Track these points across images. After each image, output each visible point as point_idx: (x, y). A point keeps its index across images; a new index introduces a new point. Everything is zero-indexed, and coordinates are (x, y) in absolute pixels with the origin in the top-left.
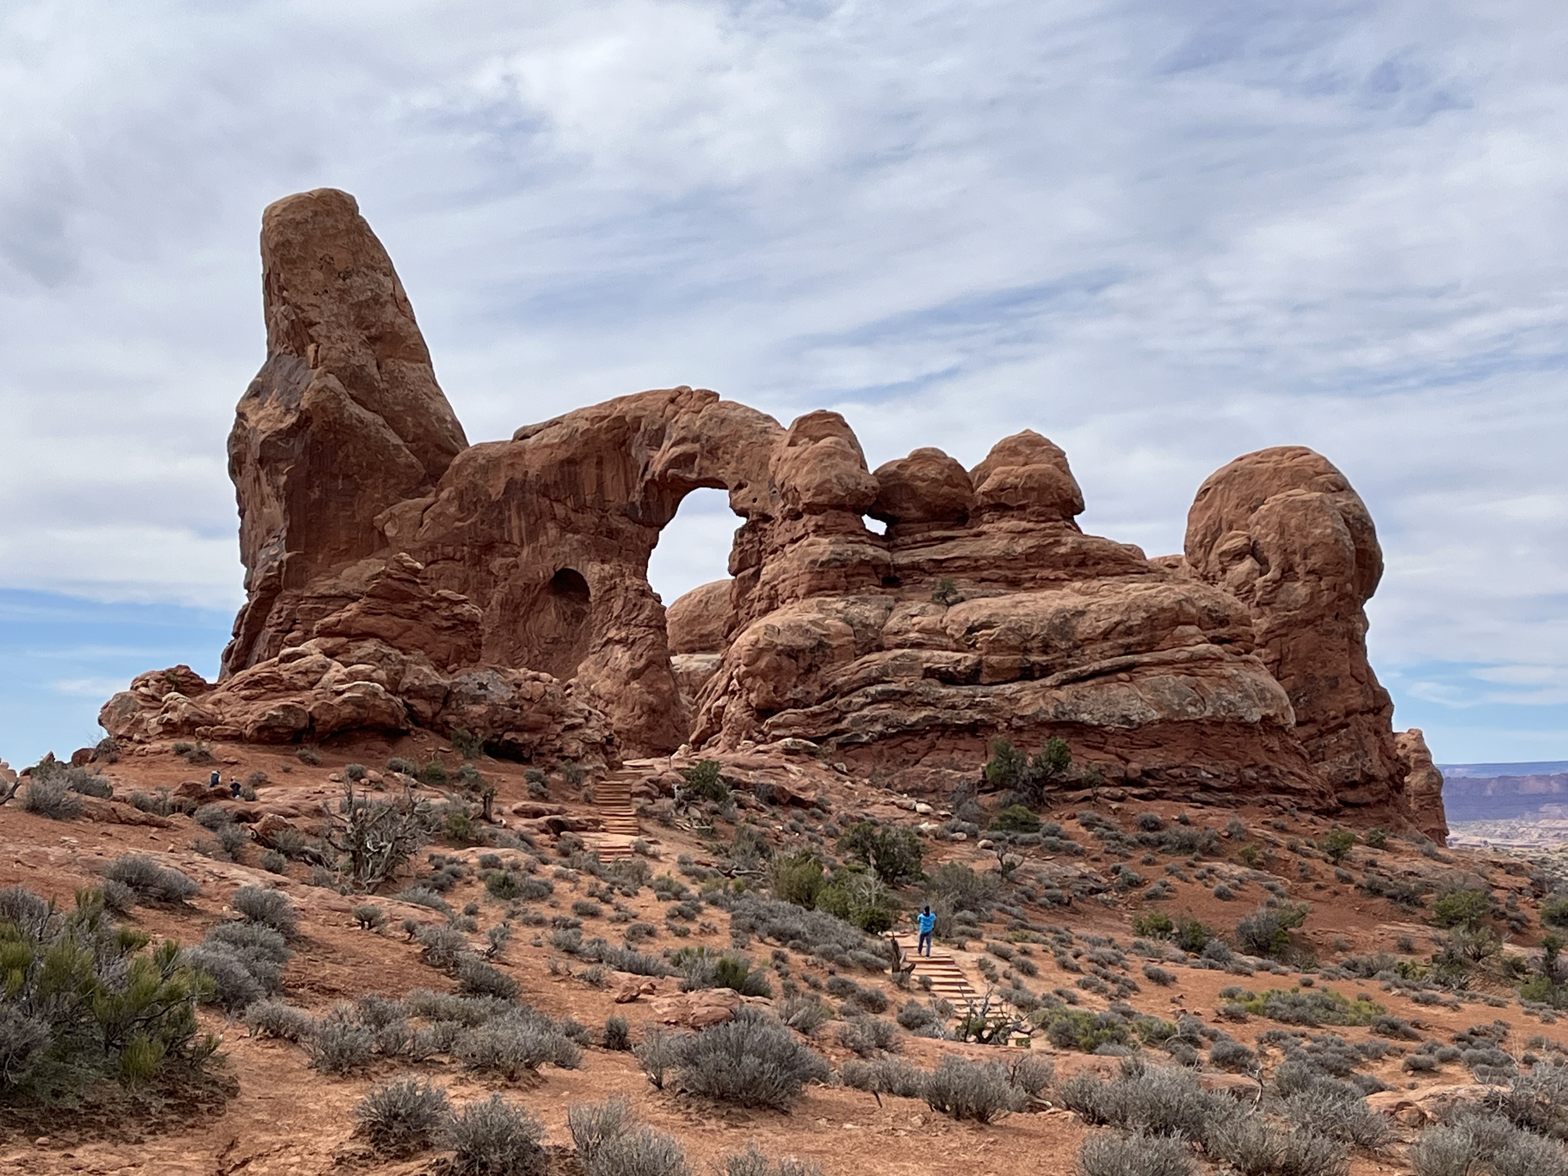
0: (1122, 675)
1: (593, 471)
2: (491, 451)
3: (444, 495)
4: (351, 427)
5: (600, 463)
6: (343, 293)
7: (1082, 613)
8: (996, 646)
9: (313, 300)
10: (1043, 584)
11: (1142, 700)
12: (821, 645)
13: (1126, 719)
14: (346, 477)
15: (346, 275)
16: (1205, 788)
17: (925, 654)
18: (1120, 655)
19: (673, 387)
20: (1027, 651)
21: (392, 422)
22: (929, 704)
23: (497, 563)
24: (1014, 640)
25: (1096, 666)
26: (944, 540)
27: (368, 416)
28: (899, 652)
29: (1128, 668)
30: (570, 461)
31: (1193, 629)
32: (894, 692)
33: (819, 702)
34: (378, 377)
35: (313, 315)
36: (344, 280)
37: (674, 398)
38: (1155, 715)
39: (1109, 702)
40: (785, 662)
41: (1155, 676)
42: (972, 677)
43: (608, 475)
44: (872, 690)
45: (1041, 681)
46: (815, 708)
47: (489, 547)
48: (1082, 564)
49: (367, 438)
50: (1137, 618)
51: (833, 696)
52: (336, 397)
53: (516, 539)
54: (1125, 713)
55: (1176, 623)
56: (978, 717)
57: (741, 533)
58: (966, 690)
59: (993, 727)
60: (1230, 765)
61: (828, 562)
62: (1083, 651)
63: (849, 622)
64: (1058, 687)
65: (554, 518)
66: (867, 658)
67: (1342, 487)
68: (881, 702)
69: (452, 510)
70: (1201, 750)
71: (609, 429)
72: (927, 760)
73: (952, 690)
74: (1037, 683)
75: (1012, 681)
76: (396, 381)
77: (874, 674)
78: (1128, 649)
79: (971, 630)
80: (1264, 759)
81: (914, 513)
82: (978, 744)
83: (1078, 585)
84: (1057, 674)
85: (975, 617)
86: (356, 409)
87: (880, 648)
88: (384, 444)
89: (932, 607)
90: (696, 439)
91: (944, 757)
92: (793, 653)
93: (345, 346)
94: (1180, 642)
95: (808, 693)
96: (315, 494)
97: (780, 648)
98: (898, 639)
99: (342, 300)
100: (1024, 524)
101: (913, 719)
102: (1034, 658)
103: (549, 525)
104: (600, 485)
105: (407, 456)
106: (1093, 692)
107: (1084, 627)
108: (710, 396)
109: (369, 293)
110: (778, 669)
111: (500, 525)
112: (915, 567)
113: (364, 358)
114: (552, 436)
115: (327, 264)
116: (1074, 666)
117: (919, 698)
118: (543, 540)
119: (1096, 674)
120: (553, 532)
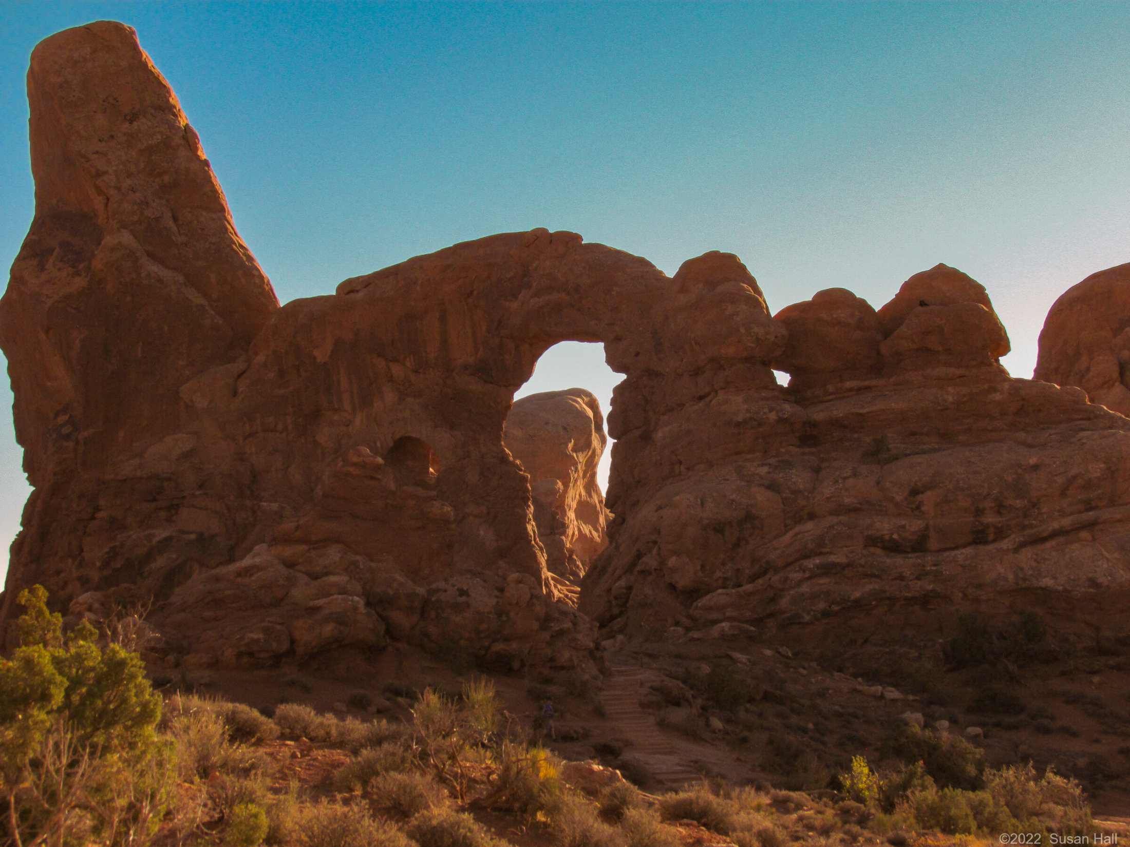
0: (1085, 534)
1: (436, 326)
3: (260, 359)
4: (149, 288)
6: (131, 137)
7: (1036, 469)
8: (944, 508)
9: (99, 147)
10: (981, 436)
11: (1108, 560)
12: (749, 516)
13: (1093, 583)
14: (147, 344)
15: (134, 117)
17: (866, 520)
18: (1080, 512)
20: (979, 512)
21: (194, 279)
22: (873, 576)
23: (325, 433)
24: (964, 501)
25: (1055, 525)
26: (859, 390)
27: (167, 274)
28: (834, 519)
29: (1090, 525)
30: (409, 316)
32: (834, 565)
33: (753, 579)
34: (175, 229)
35: (99, 164)
36: (131, 123)
38: (1126, 577)
39: (1073, 564)
40: (713, 537)
42: (919, 545)
43: (453, 330)
44: (810, 564)
45: (997, 545)
46: (748, 587)
47: (315, 416)
48: (1021, 411)
49: (168, 298)
51: (765, 573)
52: (131, 254)
53: (347, 405)
54: (1090, 575)
56: (930, 587)
57: (622, 387)
58: (914, 559)
59: (947, 598)
61: (745, 422)
62: (1039, 509)
63: (775, 489)
64: (1016, 550)
65: (391, 380)
66: (798, 528)
68: (820, 575)
69: (272, 376)
72: (877, 637)
73: (898, 560)
74: (993, 547)
75: (965, 546)
76: (194, 234)
77: (810, 546)
78: (1088, 505)
79: (915, 492)
84: (1013, 536)
85: (920, 477)
86: (154, 268)
87: (812, 516)
88: (187, 305)
89: (864, 467)
90: (562, 288)
91: (895, 634)
92: (719, 528)
93: (137, 197)
95: (738, 570)
97: (705, 522)
98: (832, 506)
99: (130, 146)
100: (952, 370)
101: (857, 595)
102: (989, 519)
103: (386, 388)
104: (444, 341)
105: (212, 317)
106: (1054, 554)
107: (1038, 484)
108: (571, 239)
109: (159, 137)
110: (705, 545)
111: (328, 391)
112: (834, 423)
113: (159, 209)
114: (386, 289)
115: (111, 106)
116: (1031, 526)
117: (860, 569)
118: (378, 405)
119: (1055, 534)
120: (390, 396)
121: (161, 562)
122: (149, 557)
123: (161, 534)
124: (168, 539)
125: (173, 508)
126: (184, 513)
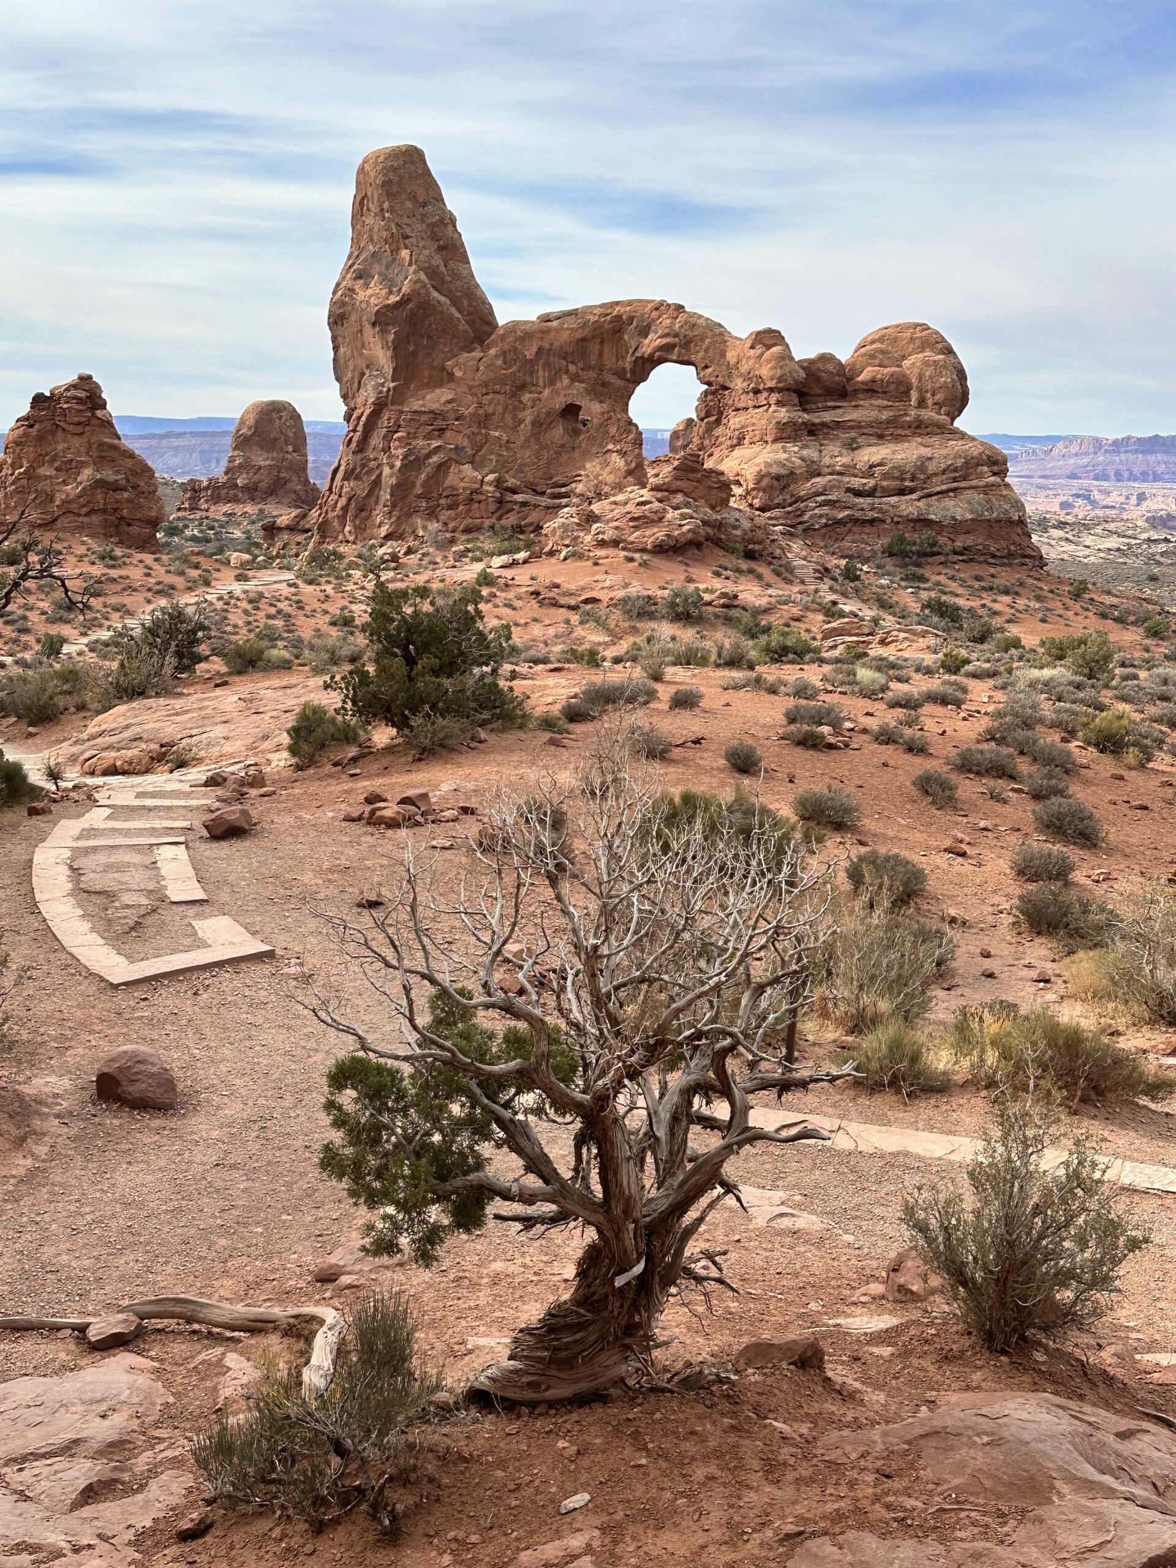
0: (951, 494)
1: (597, 346)
2: (527, 327)
3: (493, 352)
4: (434, 306)
5: (602, 342)
6: (424, 216)
7: (930, 459)
8: (885, 476)
9: (407, 221)
10: (898, 438)
11: (961, 508)
12: (792, 473)
13: (954, 518)
14: (429, 337)
15: (424, 205)
16: (994, 556)
17: (846, 479)
18: (950, 483)
19: (658, 298)
20: (903, 480)
21: (455, 303)
22: (849, 507)
23: (526, 397)
24: (897, 474)
25: (938, 489)
26: (834, 408)
27: (442, 299)
28: (831, 477)
29: (953, 490)
30: (584, 340)
31: (985, 469)
32: (831, 501)
33: (790, 505)
34: (446, 273)
35: (408, 231)
36: (423, 208)
37: (660, 306)
38: (969, 516)
39: (945, 509)
40: (775, 483)
41: (969, 494)
42: (871, 493)
43: (606, 349)
44: (819, 499)
45: (910, 496)
46: (790, 509)
47: (522, 387)
48: (918, 427)
49: (442, 312)
50: (960, 462)
51: (798, 502)
52: (424, 286)
53: (541, 383)
54: (953, 515)
55: (978, 465)
56: (875, 515)
57: (706, 393)
58: (869, 500)
59: (884, 521)
60: (1004, 544)
61: (785, 422)
62: (932, 480)
63: (803, 459)
64: (919, 500)
65: (567, 372)
66: (814, 480)
67: (949, 351)
68: (825, 506)
69: (499, 362)
70: (990, 536)
71: (611, 322)
72: (849, 538)
73: (861, 500)
74: (908, 497)
75: (895, 496)
76: (456, 276)
77: (819, 490)
78: (955, 480)
79: (871, 467)
80: (1017, 539)
81: (818, 391)
82: (874, 530)
83: (919, 440)
84: (918, 493)
85: (876, 459)
86: (436, 294)
87: (819, 475)
88: (451, 317)
89: (844, 452)
90: (676, 335)
91: (857, 537)
92: (778, 478)
93: (426, 252)
94: (980, 476)
95: (785, 500)
96: (411, 348)
97: (771, 474)
98: (829, 470)
99: (423, 222)
100: (886, 403)
101: (841, 515)
102: (907, 483)
103: (564, 376)
104: (601, 355)
105: (463, 326)
106: (936, 503)
107: (932, 467)
108: (680, 308)
110: (771, 487)
111: (531, 375)
112: (823, 424)
113: (437, 260)
114: (571, 323)
115: (413, 198)
116: (927, 488)
117: (843, 504)
118: (559, 385)
119: (938, 493)
120: (566, 381)
121: (435, 459)
122: (429, 455)
123: (435, 444)
124: (439, 447)
125: (442, 430)
126: (448, 434)
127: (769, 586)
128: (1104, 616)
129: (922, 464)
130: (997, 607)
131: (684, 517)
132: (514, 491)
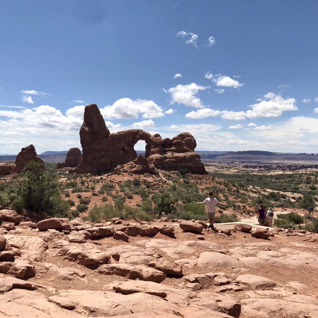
3: (109, 138)
4: (98, 131)
6: (97, 116)
8: (178, 159)
12: (162, 159)
13: (191, 166)
14: (98, 136)
15: (97, 114)
17: (171, 159)
19: (138, 129)
21: (102, 130)
23: (115, 146)
24: (180, 158)
29: (190, 161)
30: (125, 136)
34: (101, 125)
38: (194, 166)
39: (189, 164)
42: (176, 162)
47: (115, 144)
49: (100, 132)
52: (97, 127)
53: (118, 144)
55: (195, 157)
57: (147, 145)
62: (186, 159)
63: (164, 156)
64: (185, 163)
67: (192, 137)
71: (130, 133)
73: (174, 163)
75: (180, 162)
81: (166, 144)
85: (177, 156)
86: (99, 129)
87: (167, 159)
88: (102, 133)
89: (171, 155)
92: (159, 159)
93: (97, 122)
94: (195, 159)
95: (161, 163)
101: (171, 166)
104: (128, 138)
105: (104, 134)
108: (142, 131)
110: (158, 161)
111: (116, 142)
113: (99, 123)
114: (123, 133)
119: (188, 162)
120: (122, 143)
122: (97, 157)
123: (99, 155)
125: (100, 152)
126: (101, 153)
127: (154, 178)
128: (217, 183)
129: (185, 157)
130: (198, 182)
131: (139, 166)
132: (113, 163)
